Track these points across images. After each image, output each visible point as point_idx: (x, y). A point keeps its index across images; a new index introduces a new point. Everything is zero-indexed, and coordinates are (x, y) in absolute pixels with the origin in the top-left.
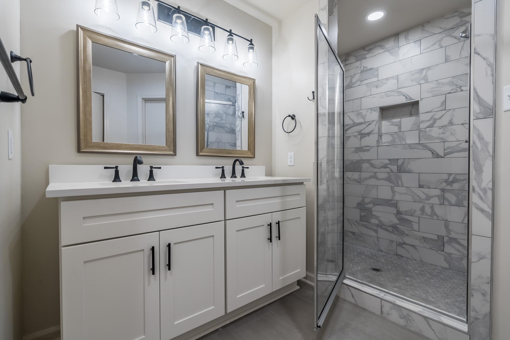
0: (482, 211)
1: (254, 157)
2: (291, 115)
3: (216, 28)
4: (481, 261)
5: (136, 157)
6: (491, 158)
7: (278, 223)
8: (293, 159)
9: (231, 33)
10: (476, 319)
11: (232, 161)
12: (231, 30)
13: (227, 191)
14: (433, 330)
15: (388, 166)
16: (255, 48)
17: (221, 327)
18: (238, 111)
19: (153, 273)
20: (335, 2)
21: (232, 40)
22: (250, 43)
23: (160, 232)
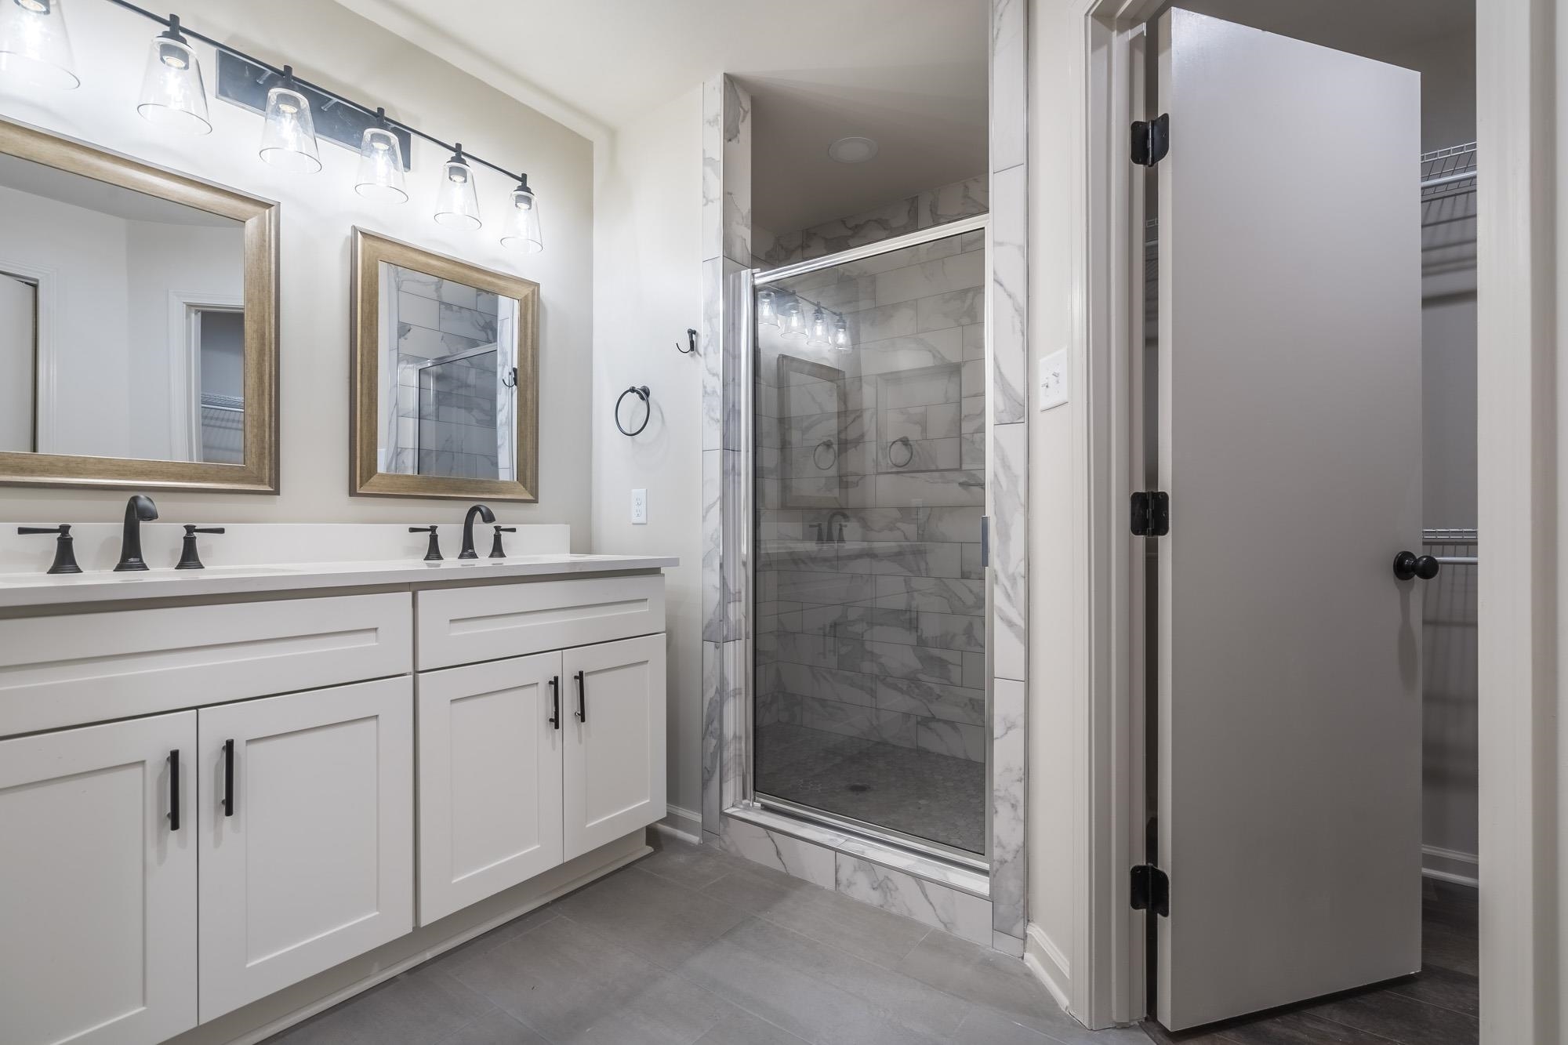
0: (1010, 624)
1: (536, 501)
2: (638, 387)
3: (413, 136)
4: (1010, 732)
5: (134, 499)
6: (1022, 510)
7: (580, 677)
8: (643, 507)
9: (459, 153)
10: (1003, 862)
11: (463, 510)
12: (459, 146)
13: (421, 593)
14: (931, 903)
15: (899, 525)
16: (535, 199)
17: (404, 972)
18: (504, 367)
19: (175, 826)
20: (742, 107)
21: (463, 172)
22: (520, 183)
23: (200, 710)
